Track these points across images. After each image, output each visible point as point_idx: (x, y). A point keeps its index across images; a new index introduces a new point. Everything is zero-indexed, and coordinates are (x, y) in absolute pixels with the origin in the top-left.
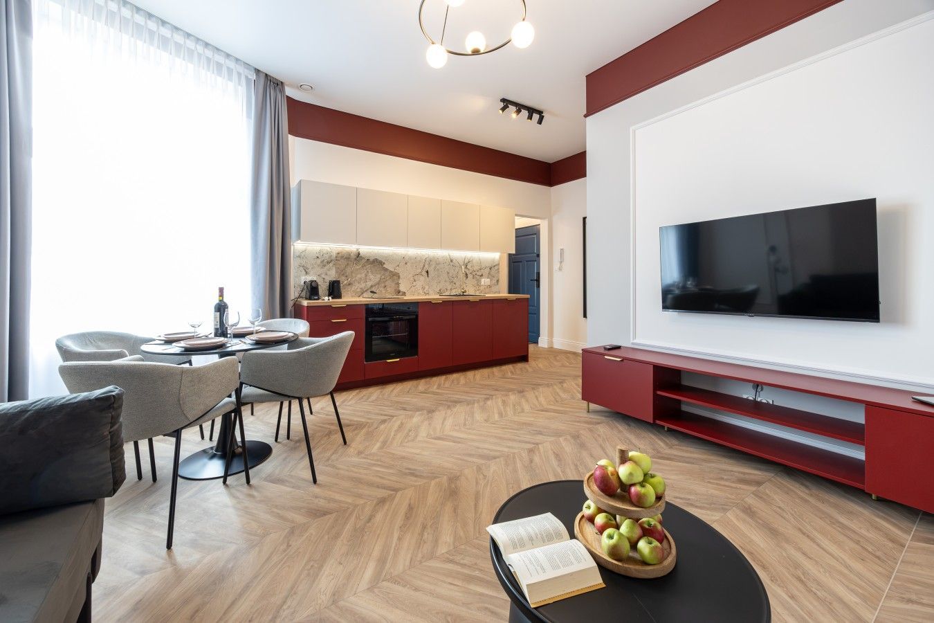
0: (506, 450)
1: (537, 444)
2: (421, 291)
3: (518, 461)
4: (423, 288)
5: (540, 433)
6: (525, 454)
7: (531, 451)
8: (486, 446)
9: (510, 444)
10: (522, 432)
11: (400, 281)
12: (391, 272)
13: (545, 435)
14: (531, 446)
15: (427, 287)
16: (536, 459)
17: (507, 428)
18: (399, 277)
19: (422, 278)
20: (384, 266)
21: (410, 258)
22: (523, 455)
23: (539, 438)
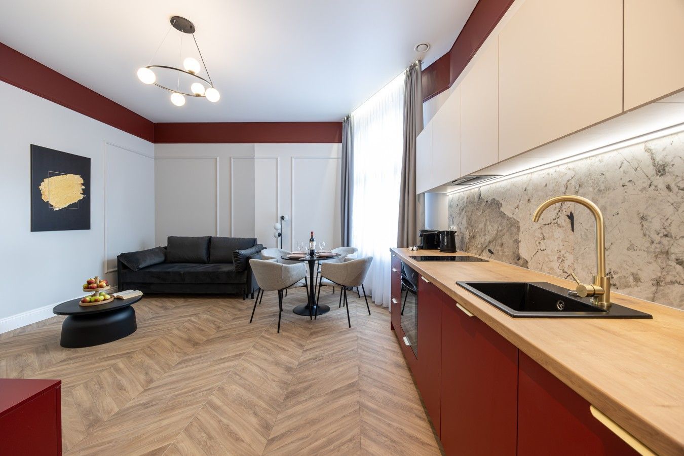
0: (174, 372)
1: (145, 391)
2: (555, 265)
3: (159, 369)
4: (561, 259)
5: (145, 405)
6: (155, 376)
7: (151, 381)
8: (194, 367)
9: (174, 378)
10: (169, 396)
11: (521, 237)
12: (509, 219)
13: (138, 405)
14: (152, 386)
15: (570, 259)
16: (142, 377)
17: (189, 392)
18: (518, 228)
19: (558, 233)
20: (502, 209)
21: (536, 189)
22: (156, 375)
23: (145, 399)
